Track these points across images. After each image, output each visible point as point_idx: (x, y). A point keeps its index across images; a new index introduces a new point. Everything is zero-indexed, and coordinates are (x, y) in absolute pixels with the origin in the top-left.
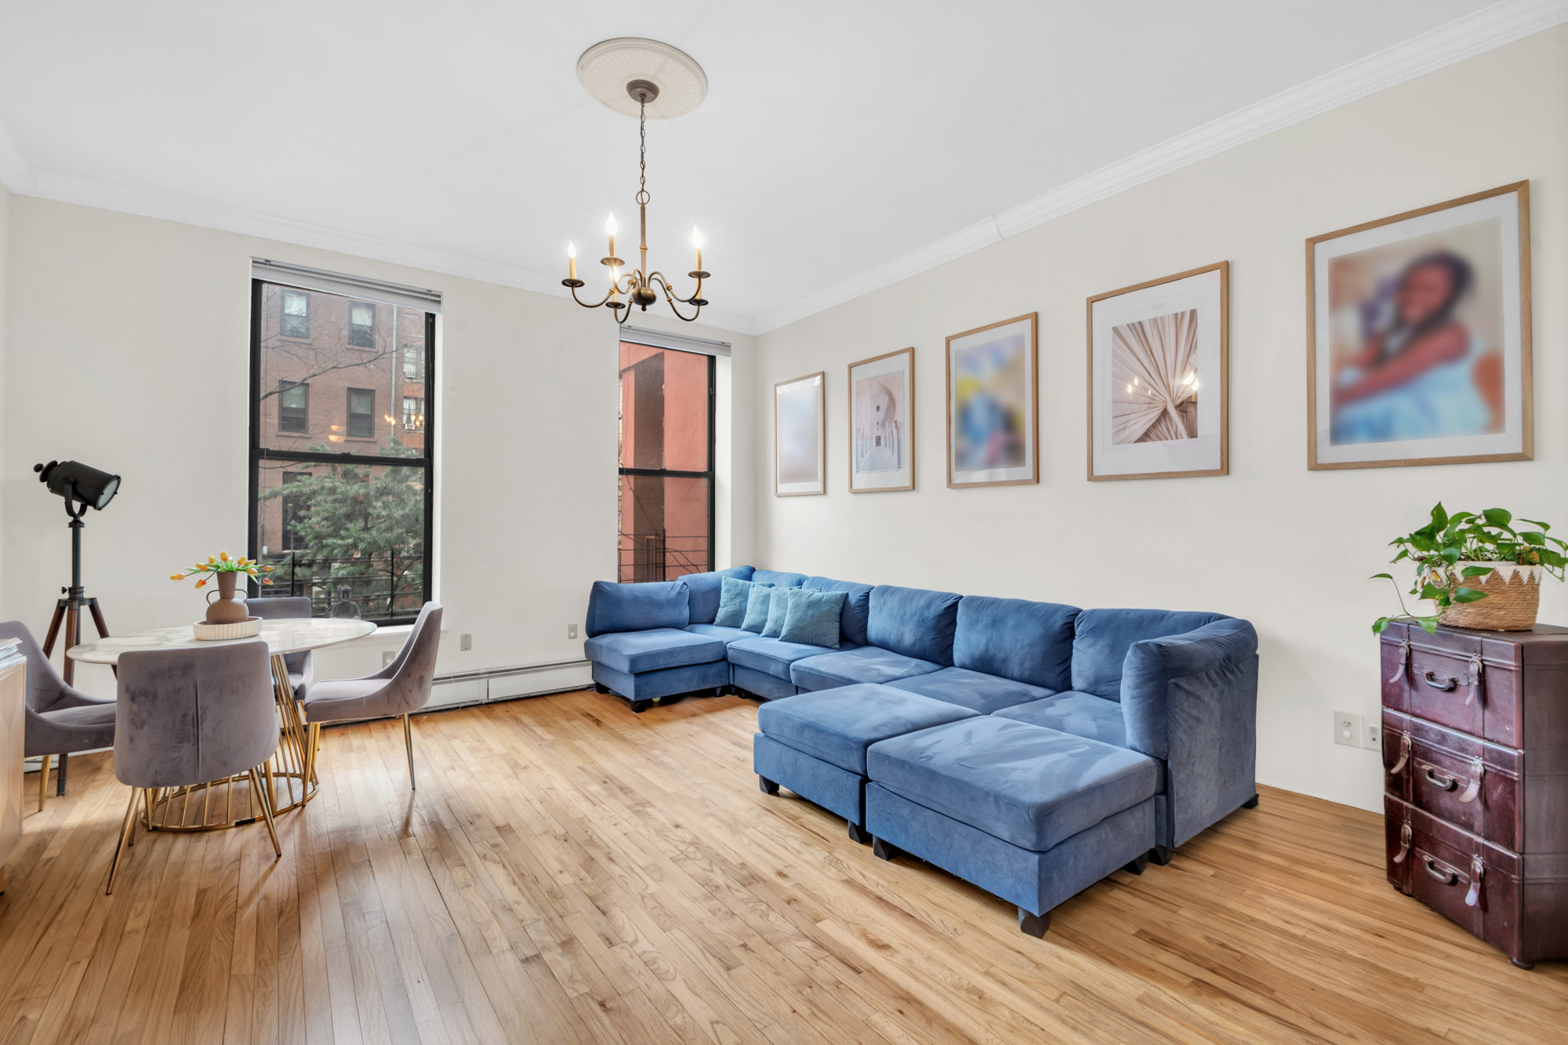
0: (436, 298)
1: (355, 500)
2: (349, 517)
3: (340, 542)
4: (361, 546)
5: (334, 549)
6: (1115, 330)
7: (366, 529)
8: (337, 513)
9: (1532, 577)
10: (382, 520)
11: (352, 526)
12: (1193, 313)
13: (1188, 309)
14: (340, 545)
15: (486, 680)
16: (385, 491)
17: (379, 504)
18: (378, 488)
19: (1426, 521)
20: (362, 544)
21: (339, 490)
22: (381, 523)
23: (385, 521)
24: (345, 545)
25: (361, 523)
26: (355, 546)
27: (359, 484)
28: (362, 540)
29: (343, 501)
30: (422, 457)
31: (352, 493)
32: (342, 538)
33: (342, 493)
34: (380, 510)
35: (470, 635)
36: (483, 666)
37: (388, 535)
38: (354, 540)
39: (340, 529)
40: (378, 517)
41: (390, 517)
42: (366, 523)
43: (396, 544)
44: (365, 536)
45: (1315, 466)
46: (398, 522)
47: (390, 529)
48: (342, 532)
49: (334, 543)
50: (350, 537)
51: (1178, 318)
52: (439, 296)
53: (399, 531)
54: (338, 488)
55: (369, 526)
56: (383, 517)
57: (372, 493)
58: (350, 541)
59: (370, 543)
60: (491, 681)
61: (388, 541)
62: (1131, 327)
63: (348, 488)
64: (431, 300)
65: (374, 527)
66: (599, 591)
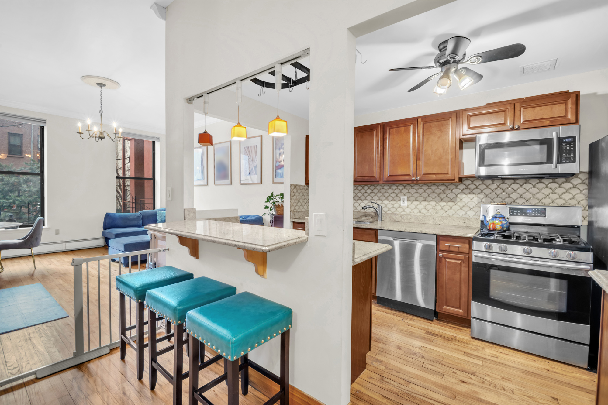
0: (44, 121)
1: (13, 185)
2: (11, 191)
3: (6, 201)
4: (17, 203)
5: (4, 204)
6: (244, 148)
7: (19, 196)
8: (5, 189)
9: (282, 205)
10: (27, 192)
11: (12, 195)
12: (257, 146)
13: (256, 145)
14: (6, 203)
15: (65, 243)
16: (28, 180)
17: (25, 186)
18: (24, 179)
19: (270, 195)
20: (17, 202)
21: (5, 180)
22: (26, 194)
23: (28, 193)
24: (9, 203)
25: (16, 194)
26: (14, 203)
27: (15, 177)
28: (17, 200)
29: (8, 184)
30: (40, 172)
31: (11, 181)
32: (7, 199)
33: (7, 181)
34: (26, 188)
35: (59, 230)
36: (64, 240)
37: (29, 198)
38: (13, 200)
39: (6, 196)
40: (25, 191)
41: (30, 191)
42: (19, 193)
43: (34, 202)
44: (19, 199)
45: (273, 183)
46: (34, 194)
47: (30, 196)
48: (8, 197)
49: (4, 202)
50: (11, 199)
51: (254, 146)
52: (45, 121)
53: (35, 197)
54: (4, 179)
55: (20, 195)
56: (27, 191)
57: (21, 181)
58: (11, 201)
59: (21, 202)
60: (67, 244)
61: (30, 201)
62: (247, 147)
63: (10, 179)
64: (42, 122)
65: (22, 195)
66: (107, 215)
